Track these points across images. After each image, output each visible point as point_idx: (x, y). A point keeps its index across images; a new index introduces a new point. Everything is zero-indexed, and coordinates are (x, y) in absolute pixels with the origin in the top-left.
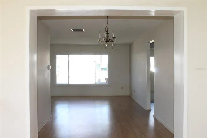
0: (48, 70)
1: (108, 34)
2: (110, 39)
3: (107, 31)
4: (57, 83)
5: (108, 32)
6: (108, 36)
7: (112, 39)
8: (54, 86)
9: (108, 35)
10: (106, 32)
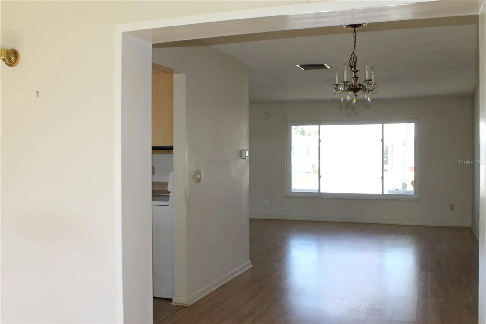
0: (241, 160)
1: (355, 72)
2: (360, 85)
3: (353, 66)
4: (293, 191)
5: (355, 68)
6: (356, 78)
7: (364, 84)
8: (286, 196)
9: (355, 76)
10: (351, 67)
